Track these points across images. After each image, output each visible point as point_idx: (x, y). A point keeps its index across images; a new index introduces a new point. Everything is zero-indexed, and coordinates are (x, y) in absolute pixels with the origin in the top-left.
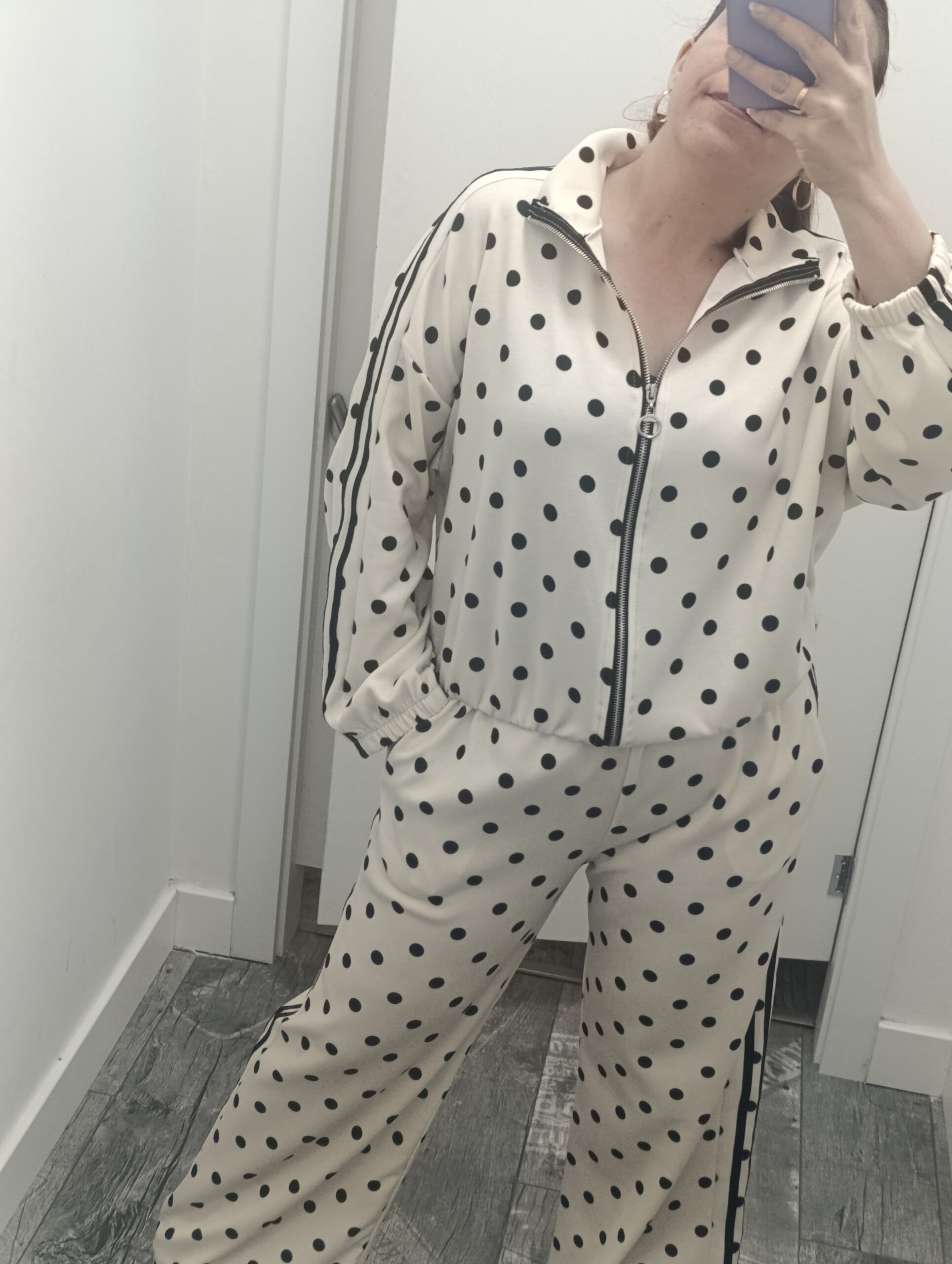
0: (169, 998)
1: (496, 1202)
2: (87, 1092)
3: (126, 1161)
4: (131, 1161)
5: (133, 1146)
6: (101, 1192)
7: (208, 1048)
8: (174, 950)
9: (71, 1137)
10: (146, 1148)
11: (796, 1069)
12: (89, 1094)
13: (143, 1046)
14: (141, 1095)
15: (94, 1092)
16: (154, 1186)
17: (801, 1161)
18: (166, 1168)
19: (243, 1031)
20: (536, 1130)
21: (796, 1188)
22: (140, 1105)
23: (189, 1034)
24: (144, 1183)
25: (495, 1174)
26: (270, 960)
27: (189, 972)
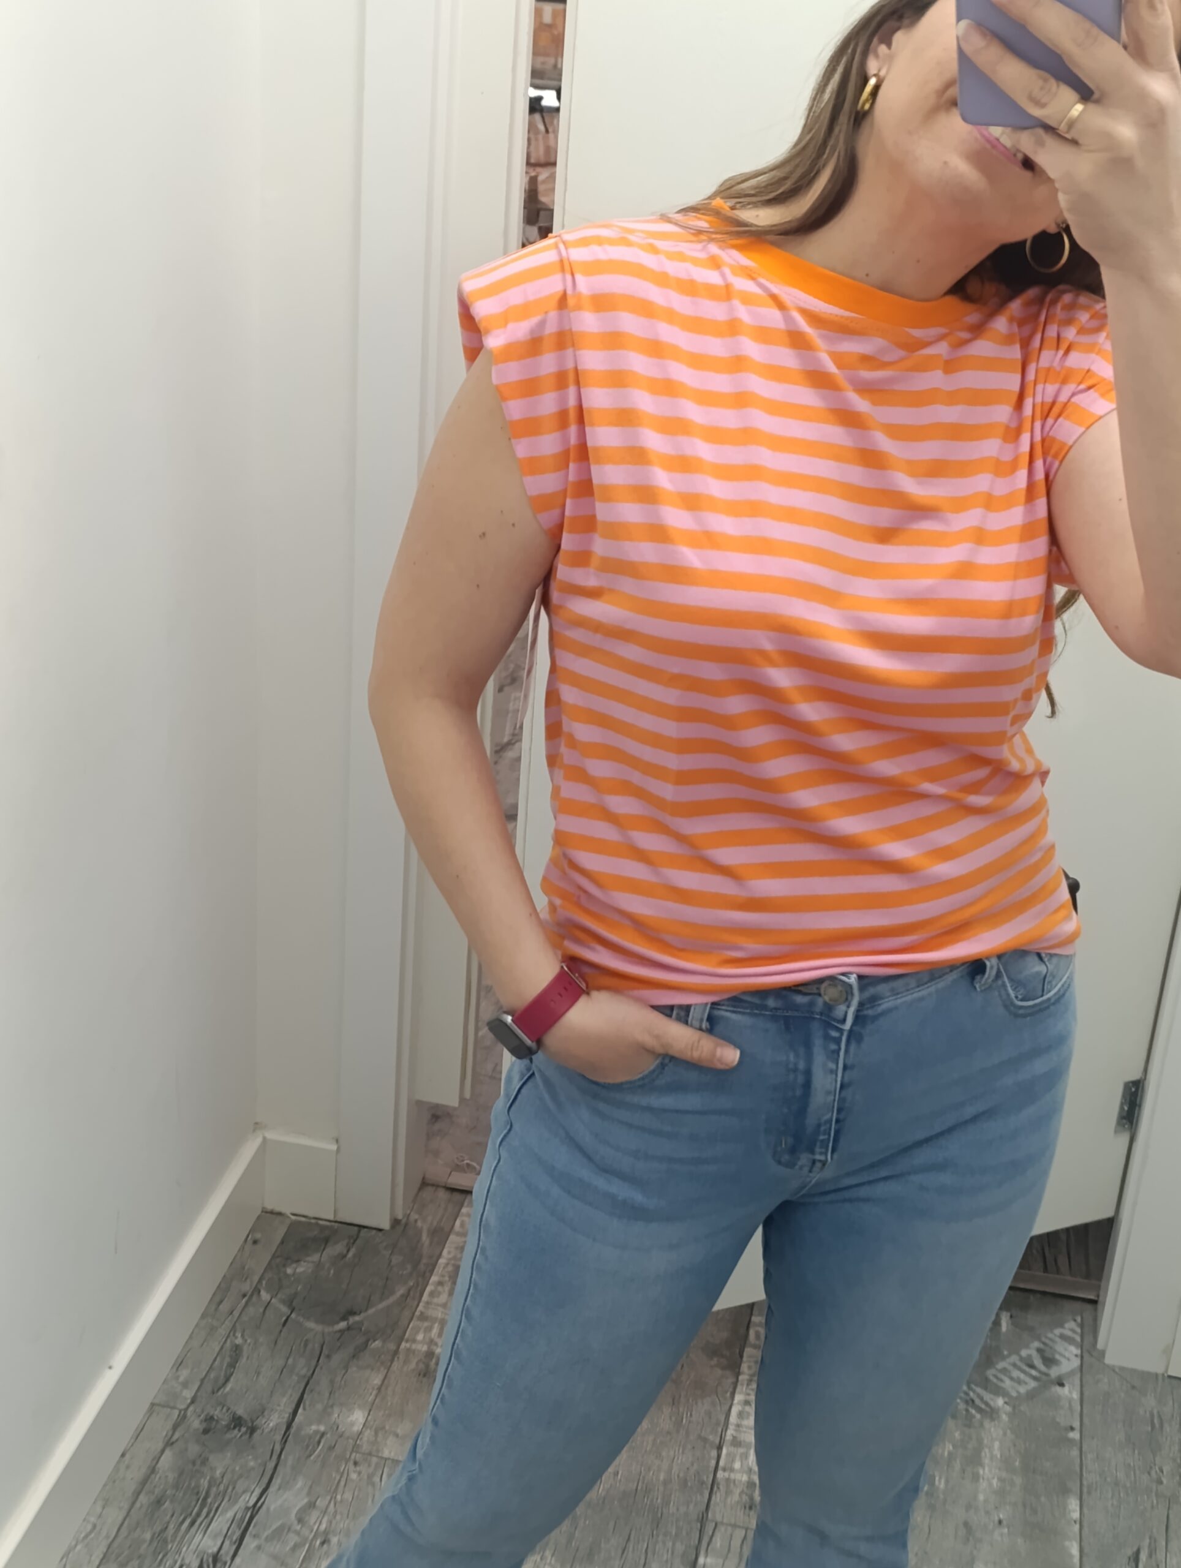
0: (256, 1278)
1: (680, 1548)
2: (149, 1404)
3: (198, 1499)
4: (205, 1499)
5: (208, 1478)
6: (165, 1542)
7: (306, 1345)
8: (263, 1214)
9: (128, 1467)
10: (224, 1481)
11: (1073, 1358)
12: (151, 1409)
13: (222, 1343)
14: (219, 1409)
15: (159, 1405)
16: (234, 1533)
17: (1081, 1485)
18: (247, 1509)
19: (352, 1319)
20: (732, 1449)
21: (1075, 1522)
22: (217, 1421)
23: (281, 1326)
24: (221, 1530)
25: (678, 1510)
26: (386, 1225)
27: (282, 1242)
